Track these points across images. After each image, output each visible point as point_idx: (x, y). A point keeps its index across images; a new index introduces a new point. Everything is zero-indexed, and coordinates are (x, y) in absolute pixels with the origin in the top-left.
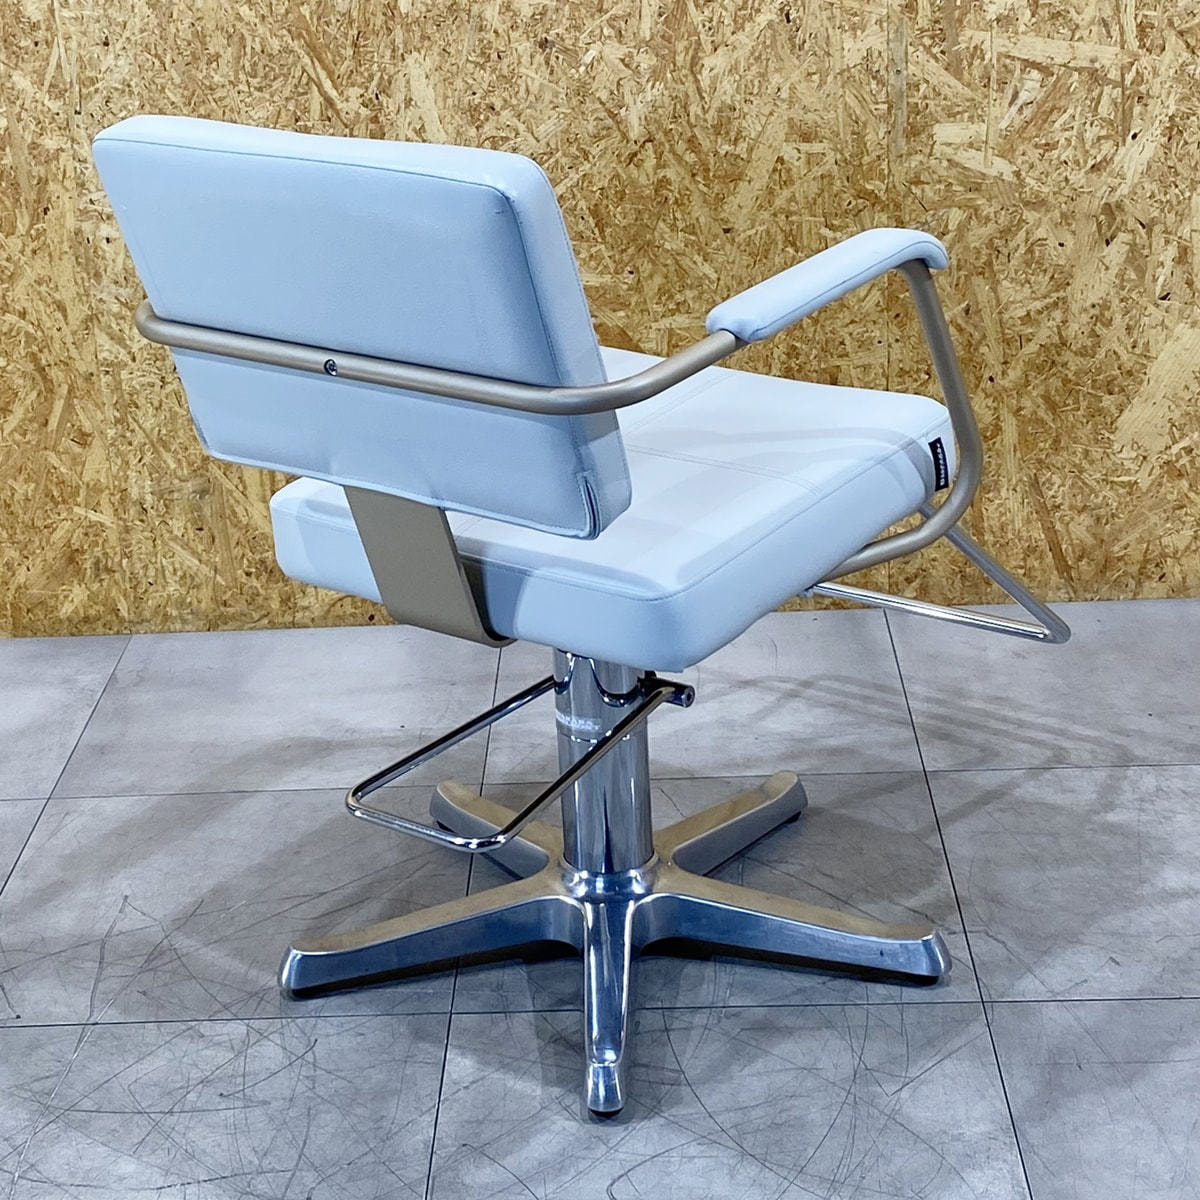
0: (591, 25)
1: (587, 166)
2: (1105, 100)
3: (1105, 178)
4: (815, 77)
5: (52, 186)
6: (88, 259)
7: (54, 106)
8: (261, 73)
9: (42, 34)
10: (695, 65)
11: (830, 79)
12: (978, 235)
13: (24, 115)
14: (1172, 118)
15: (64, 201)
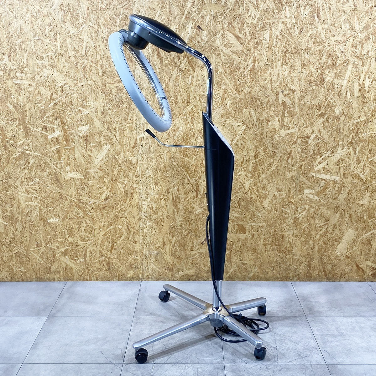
0: (240, 168)
1: (237, 194)
2: (337, 187)
3: (336, 201)
4: (282, 180)
5: (134, 194)
6: (140, 208)
7: (136, 179)
8: (176, 175)
9: (135, 166)
10: (259, 177)
11: (285, 180)
12: (312, 211)
13: (130, 181)
14: (349, 191)
15: (136, 196)
